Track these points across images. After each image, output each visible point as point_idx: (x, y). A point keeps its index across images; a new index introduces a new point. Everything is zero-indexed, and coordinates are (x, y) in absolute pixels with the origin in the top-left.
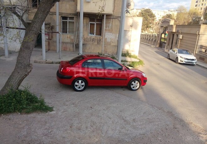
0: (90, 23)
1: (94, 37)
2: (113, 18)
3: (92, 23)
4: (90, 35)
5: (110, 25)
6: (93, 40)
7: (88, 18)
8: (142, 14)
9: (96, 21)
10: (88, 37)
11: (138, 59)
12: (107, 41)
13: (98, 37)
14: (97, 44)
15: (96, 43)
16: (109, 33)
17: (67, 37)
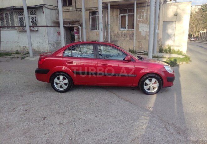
0: (121, 16)
1: (125, 32)
2: (147, 6)
3: (123, 15)
4: (121, 30)
5: (145, 15)
6: (124, 35)
7: (118, 10)
8: (203, 9)
9: (127, 12)
10: (119, 32)
11: (184, 55)
12: (142, 34)
13: (131, 31)
14: (130, 39)
15: (128, 39)
16: (143, 25)
17: (96, 34)
